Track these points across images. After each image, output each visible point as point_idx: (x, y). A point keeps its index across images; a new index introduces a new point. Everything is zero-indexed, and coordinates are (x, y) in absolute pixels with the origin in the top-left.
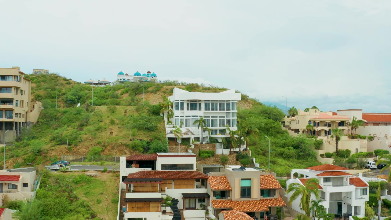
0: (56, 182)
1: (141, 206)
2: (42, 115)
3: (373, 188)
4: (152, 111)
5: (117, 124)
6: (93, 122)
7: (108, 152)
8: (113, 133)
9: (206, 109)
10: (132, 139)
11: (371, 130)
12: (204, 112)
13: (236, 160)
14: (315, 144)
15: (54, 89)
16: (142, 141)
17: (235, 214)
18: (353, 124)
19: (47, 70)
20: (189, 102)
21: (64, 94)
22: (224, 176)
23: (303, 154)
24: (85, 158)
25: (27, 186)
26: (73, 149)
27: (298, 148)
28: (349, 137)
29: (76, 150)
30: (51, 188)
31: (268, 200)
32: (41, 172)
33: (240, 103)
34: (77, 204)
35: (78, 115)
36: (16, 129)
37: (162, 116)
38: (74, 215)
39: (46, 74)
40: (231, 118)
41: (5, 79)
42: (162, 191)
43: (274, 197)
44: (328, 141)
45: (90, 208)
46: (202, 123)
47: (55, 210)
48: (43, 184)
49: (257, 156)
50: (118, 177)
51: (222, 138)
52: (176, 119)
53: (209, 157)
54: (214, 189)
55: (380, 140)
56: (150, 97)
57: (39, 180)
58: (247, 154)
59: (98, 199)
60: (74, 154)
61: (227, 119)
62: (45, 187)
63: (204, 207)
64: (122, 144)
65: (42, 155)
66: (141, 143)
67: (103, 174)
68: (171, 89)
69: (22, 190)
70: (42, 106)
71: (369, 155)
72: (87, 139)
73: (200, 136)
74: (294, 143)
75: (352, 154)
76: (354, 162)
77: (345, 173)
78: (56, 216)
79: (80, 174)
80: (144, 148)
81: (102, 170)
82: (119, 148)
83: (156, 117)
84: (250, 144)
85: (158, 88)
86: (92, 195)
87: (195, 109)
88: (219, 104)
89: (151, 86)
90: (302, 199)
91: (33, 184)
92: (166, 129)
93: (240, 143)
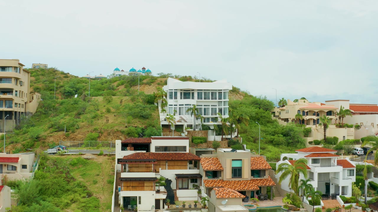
0: (54, 165)
1: (136, 185)
2: (41, 105)
3: (359, 170)
4: (147, 100)
5: (113, 113)
6: (89, 111)
7: (104, 138)
8: (109, 121)
9: (198, 98)
10: (128, 126)
11: (358, 119)
12: (197, 101)
13: (227, 146)
14: (304, 132)
15: (52, 82)
16: (137, 128)
17: (226, 191)
18: (340, 113)
19: (45, 65)
20: (183, 92)
21: (62, 87)
22: (216, 158)
23: (292, 141)
24: (82, 144)
25: (26, 168)
26: (71, 135)
27: (288, 136)
28: (337, 126)
29: (73, 136)
30: (49, 170)
31: (258, 180)
32: (40, 154)
33: (232, 95)
34: (74, 184)
35: (76, 105)
36: (15, 118)
37: (157, 105)
38: (71, 194)
39: (44, 68)
40: (223, 107)
41: (5, 70)
42: (156, 171)
43: (264, 177)
44: (316, 129)
45: (86, 188)
46: (195, 111)
47: (53, 190)
48: (42, 166)
49: (248, 143)
50: (114, 159)
51: (214, 125)
52: (169, 107)
53: (201, 143)
54: (206, 169)
55: (367, 129)
56: (145, 88)
57: (37, 162)
58: (238, 141)
59: (94, 180)
60: (72, 140)
61: (219, 108)
62: (43, 169)
63: (196, 187)
64: (118, 131)
65: (40, 141)
66: (136, 130)
67: (99, 157)
68: (165, 81)
69: (21, 171)
70: (41, 98)
71: (357, 142)
72: (84, 126)
73: (193, 123)
74: (283, 131)
75: (339, 141)
76: (341, 149)
77: (332, 154)
78: (53, 195)
79: (77, 157)
80: (139, 134)
81: (99, 153)
82: (115, 134)
83: (150, 106)
84: (241, 132)
85: (152, 80)
86: (89, 176)
87: (189, 98)
88: (211, 94)
89: (146, 79)
90: (291, 179)
91: (31, 166)
92: (161, 117)
93: (231, 130)
